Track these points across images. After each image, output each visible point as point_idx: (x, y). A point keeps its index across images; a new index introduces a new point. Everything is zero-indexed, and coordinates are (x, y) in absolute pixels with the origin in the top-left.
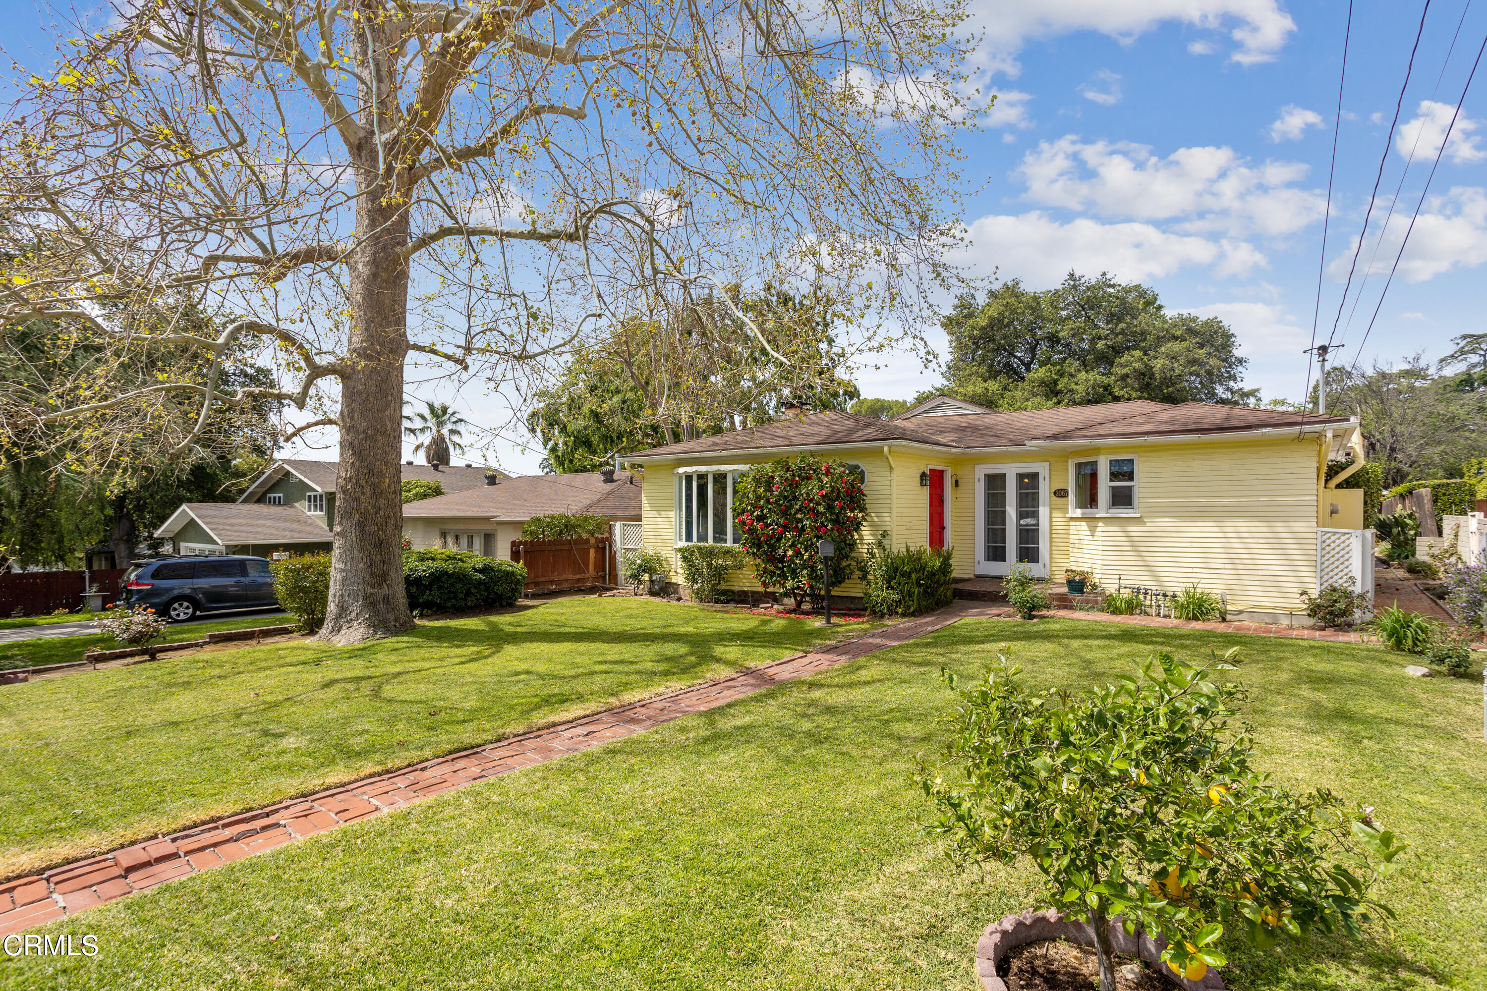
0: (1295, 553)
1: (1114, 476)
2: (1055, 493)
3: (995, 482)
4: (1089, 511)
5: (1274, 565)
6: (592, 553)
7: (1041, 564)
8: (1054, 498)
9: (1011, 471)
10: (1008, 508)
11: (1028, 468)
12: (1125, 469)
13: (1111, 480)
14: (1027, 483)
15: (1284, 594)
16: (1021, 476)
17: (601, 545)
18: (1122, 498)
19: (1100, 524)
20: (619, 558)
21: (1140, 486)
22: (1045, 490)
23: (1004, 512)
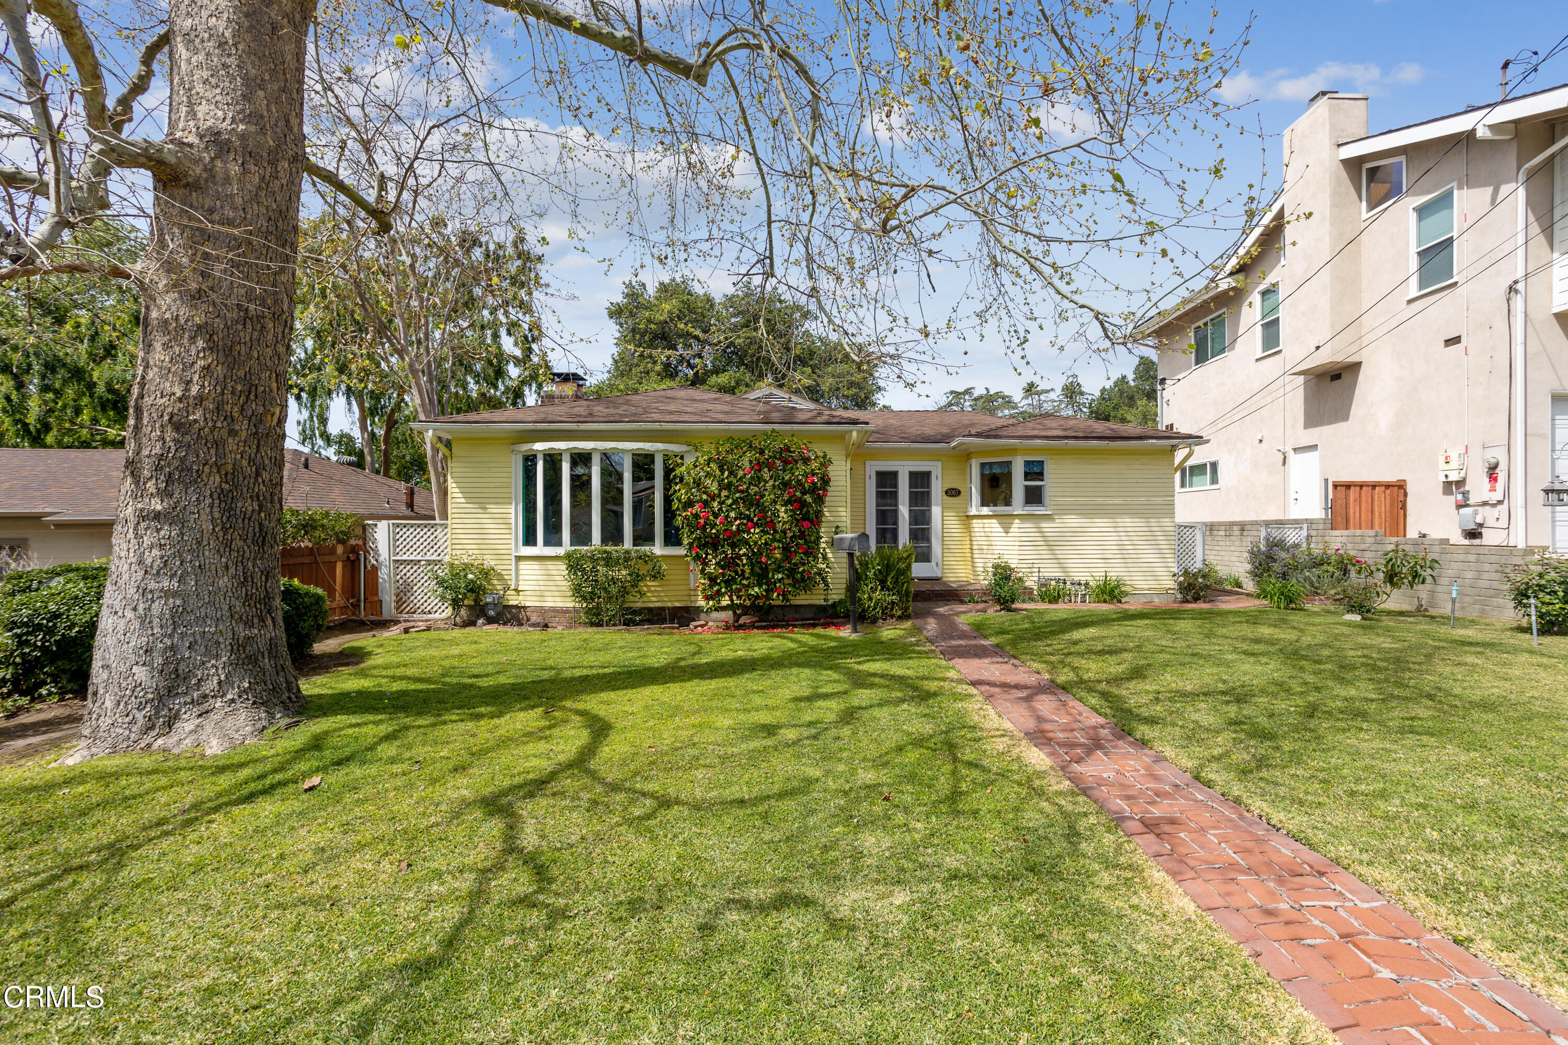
0: (1164, 545)
1: (1028, 476)
2: (946, 492)
3: (887, 480)
4: (1001, 509)
5: (1149, 556)
6: (339, 567)
7: (933, 563)
8: (946, 497)
9: (904, 469)
10: (900, 507)
11: (920, 466)
12: (1036, 470)
13: (1026, 479)
14: (920, 480)
15: (1156, 578)
16: (912, 475)
17: (352, 556)
18: (1034, 496)
19: (1017, 521)
20: (383, 574)
21: (1050, 484)
22: (937, 488)
23: (896, 512)
